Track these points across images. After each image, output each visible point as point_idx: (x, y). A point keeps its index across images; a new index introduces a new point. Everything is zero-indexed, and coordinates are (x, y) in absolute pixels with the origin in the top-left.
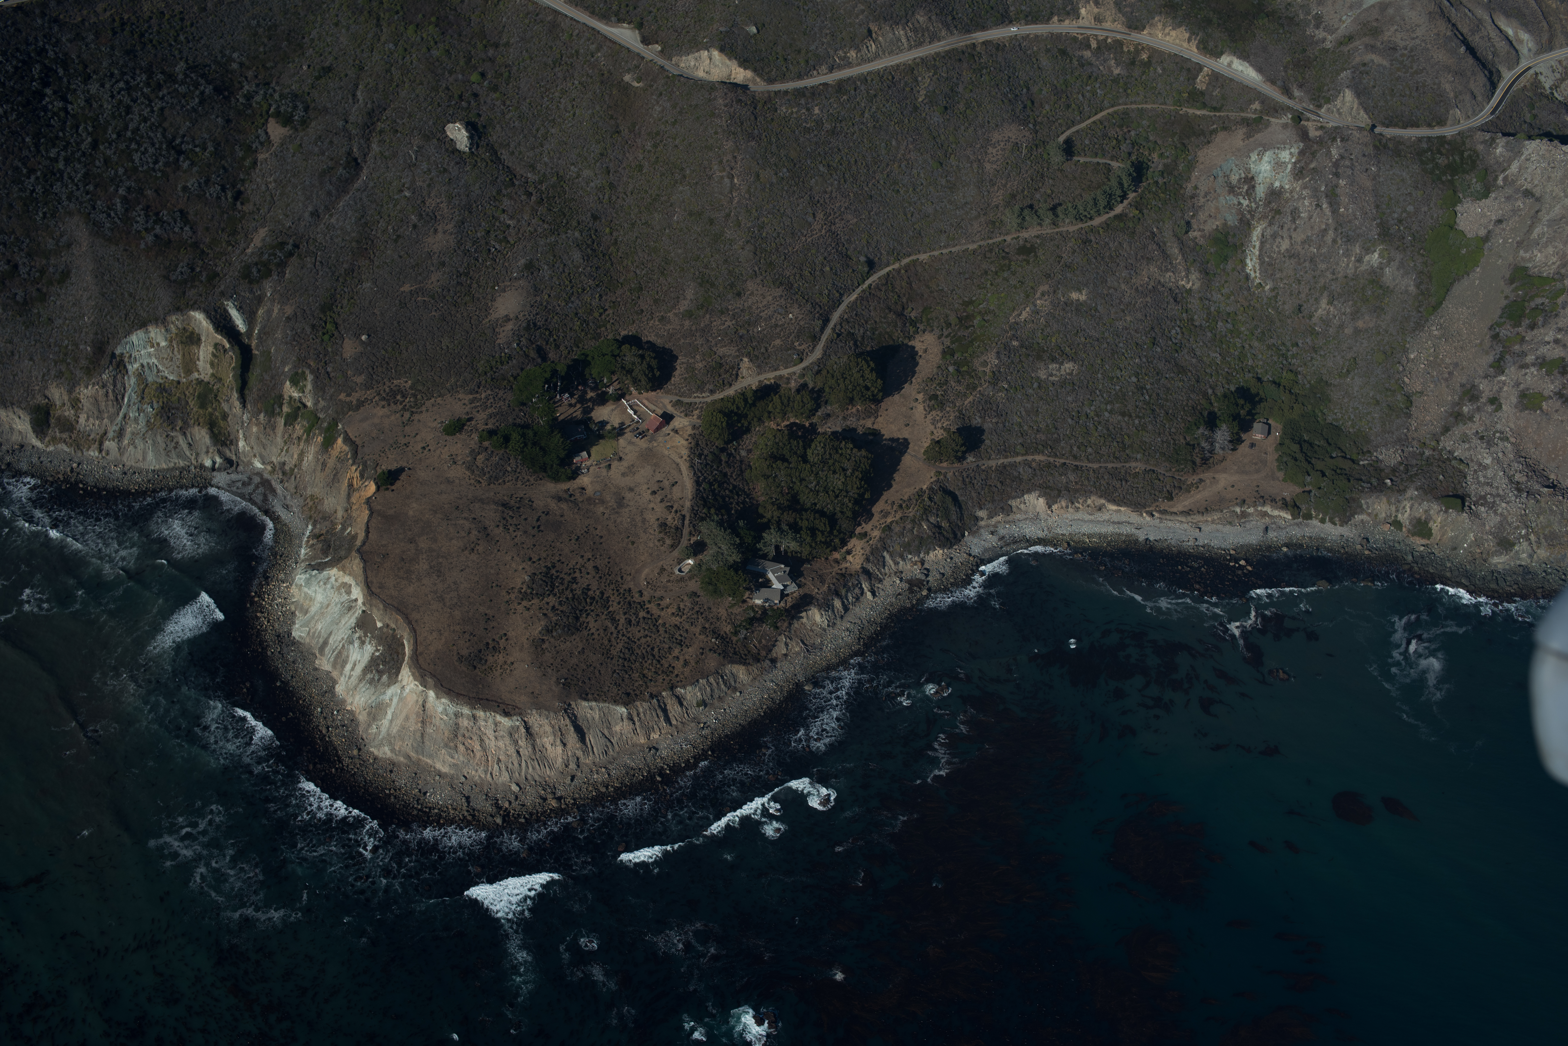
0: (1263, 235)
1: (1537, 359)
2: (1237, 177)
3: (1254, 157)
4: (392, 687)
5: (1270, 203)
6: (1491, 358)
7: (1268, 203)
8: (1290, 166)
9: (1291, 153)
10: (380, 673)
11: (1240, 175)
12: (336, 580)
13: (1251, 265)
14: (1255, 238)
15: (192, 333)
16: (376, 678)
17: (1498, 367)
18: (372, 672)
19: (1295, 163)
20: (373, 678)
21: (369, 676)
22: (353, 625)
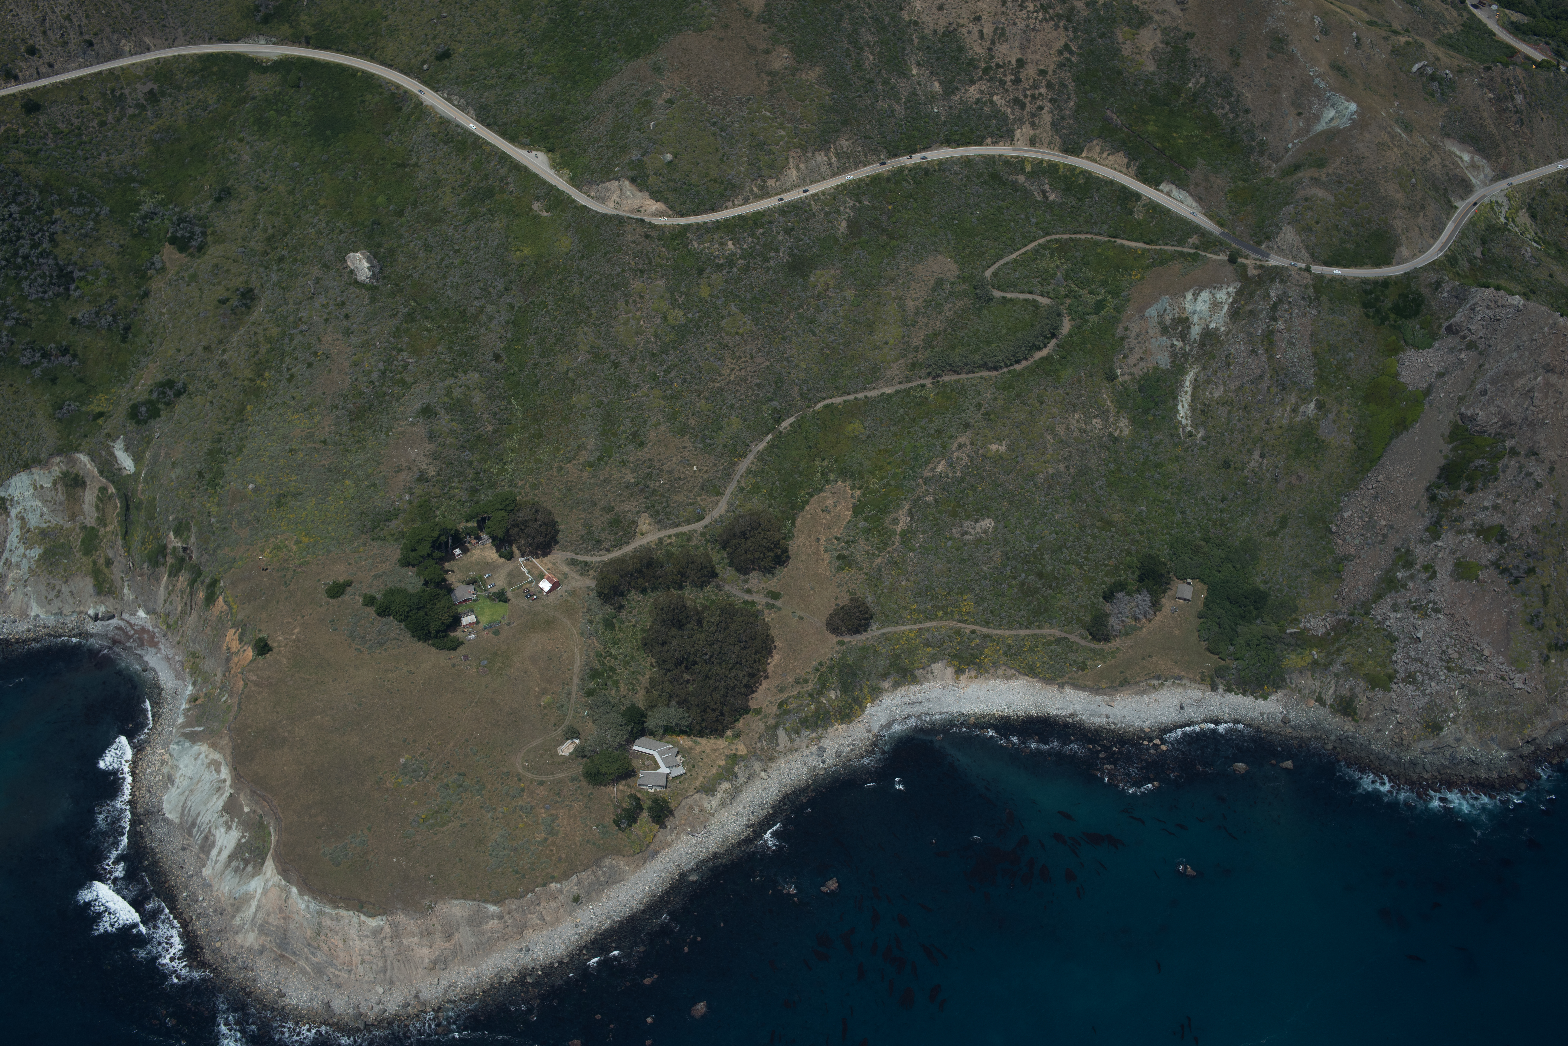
0: (1196, 380)
1: (1474, 524)
2: (1171, 317)
3: (1189, 296)
4: (256, 879)
5: (1204, 345)
6: (1426, 521)
7: (1202, 344)
8: (1226, 307)
9: (1228, 293)
10: (246, 862)
11: (1174, 314)
12: (206, 757)
13: (1183, 410)
14: (1188, 384)
15: (77, 475)
16: (242, 866)
17: (1434, 531)
18: (237, 860)
19: (1231, 303)
20: (238, 867)
21: (234, 864)
22: (220, 808)
